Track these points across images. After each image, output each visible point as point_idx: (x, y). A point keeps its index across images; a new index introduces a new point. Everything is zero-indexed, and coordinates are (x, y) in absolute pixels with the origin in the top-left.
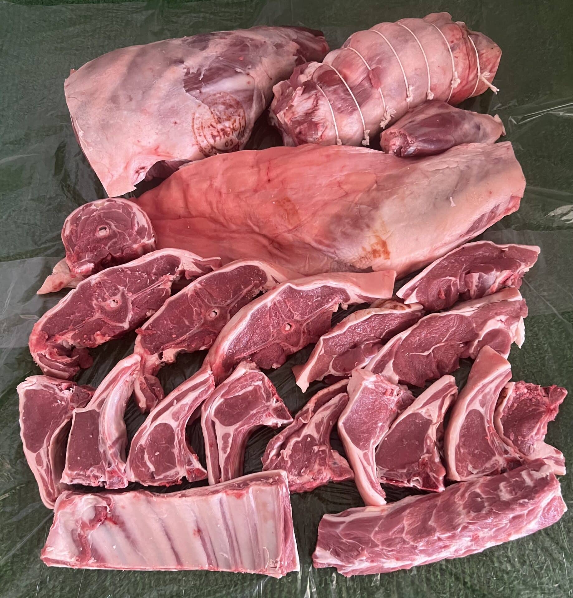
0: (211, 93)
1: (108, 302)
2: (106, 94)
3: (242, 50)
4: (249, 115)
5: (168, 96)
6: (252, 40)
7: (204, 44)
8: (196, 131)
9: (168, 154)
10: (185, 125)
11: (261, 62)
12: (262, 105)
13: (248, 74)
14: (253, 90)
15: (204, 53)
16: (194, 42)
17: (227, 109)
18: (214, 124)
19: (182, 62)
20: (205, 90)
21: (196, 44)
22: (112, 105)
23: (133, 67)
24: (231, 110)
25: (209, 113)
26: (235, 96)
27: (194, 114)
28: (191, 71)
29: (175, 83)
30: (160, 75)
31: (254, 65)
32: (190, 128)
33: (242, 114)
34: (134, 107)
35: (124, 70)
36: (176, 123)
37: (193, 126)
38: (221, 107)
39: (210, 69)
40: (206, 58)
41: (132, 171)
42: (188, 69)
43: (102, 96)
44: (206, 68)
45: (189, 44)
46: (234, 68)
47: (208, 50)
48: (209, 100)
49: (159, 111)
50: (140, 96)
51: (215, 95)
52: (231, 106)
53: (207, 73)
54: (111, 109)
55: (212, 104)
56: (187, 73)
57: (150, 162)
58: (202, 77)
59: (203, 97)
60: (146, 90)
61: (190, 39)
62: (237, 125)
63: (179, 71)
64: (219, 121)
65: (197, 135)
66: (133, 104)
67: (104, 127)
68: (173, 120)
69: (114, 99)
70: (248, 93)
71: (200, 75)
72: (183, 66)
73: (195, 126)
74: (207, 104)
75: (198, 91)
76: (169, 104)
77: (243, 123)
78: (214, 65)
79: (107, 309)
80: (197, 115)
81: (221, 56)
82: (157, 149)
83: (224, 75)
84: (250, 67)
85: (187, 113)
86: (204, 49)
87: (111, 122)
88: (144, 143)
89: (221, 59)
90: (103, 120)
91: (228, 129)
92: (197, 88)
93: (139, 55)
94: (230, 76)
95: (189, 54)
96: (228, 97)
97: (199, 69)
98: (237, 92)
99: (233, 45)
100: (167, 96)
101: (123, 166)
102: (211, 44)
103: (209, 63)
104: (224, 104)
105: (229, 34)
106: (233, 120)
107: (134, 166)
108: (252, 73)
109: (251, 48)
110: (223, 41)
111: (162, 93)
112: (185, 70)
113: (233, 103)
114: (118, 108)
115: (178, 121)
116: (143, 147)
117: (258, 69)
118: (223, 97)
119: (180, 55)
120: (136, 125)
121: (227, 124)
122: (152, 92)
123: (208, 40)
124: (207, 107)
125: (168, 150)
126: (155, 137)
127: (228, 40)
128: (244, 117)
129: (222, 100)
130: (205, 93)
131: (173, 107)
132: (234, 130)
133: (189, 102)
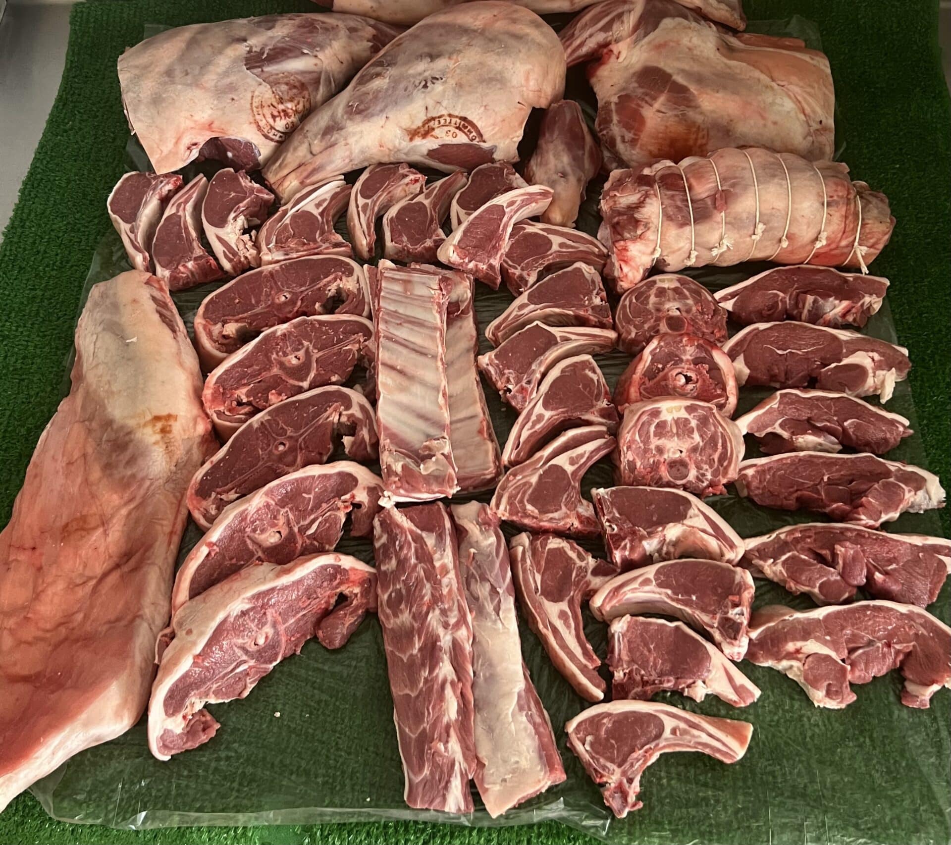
0: (274, 72)
1: (290, 357)
2: (161, 68)
3: (311, 32)
4: (315, 98)
5: (226, 74)
6: (323, 23)
7: (270, 24)
8: (255, 109)
9: (222, 131)
10: (242, 101)
11: (330, 45)
12: (331, 89)
13: (316, 56)
14: (321, 73)
15: (270, 33)
16: (260, 22)
17: (290, 89)
18: (275, 104)
19: (245, 40)
20: (267, 69)
21: (263, 24)
22: (167, 79)
23: (192, 43)
24: (295, 91)
25: (270, 91)
26: (299, 77)
27: (253, 92)
28: (254, 49)
29: (235, 61)
30: (220, 52)
31: (322, 48)
32: (248, 106)
33: (307, 96)
34: (189, 82)
35: (183, 45)
36: (233, 99)
37: (251, 104)
38: (284, 88)
39: (274, 49)
40: (272, 38)
41: (182, 147)
42: (251, 47)
43: (157, 70)
44: (271, 47)
45: (254, 23)
46: (300, 49)
47: (274, 30)
48: (271, 79)
49: (216, 86)
50: (197, 71)
51: (277, 74)
52: (295, 87)
53: (272, 53)
54: (165, 83)
55: (274, 83)
56: (250, 52)
57: (202, 139)
58: (265, 55)
59: (265, 75)
60: (204, 66)
61: (256, 19)
62: (300, 107)
63: (242, 49)
64: (281, 101)
65: (256, 113)
66: (189, 79)
67: (157, 101)
68: (231, 96)
69: (169, 73)
70: (315, 75)
71: (263, 54)
72: (245, 44)
73: (254, 105)
74: (269, 83)
75: (260, 70)
76: (227, 81)
77: (307, 106)
78: (280, 45)
79: (287, 364)
80: (256, 93)
81: (288, 36)
82: (210, 124)
83: (290, 55)
84: (318, 49)
85: (246, 90)
86: (269, 29)
87: (164, 96)
88: (196, 118)
89: (287, 39)
90: (156, 94)
91: (290, 111)
92: (259, 67)
93: (200, 32)
94: (296, 57)
95: (253, 33)
96: (292, 78)
97: (262, 49)
98: (303, 73)
99: (300, 26)
100: (226, 72)
101: (174, 141)
102: (278, 25)
103: (273, 43)
104: (287, 84)
105: (298, 16)
106: (296, 102)
107: (186, 141)
108: (321, 55)
109: (320, 31)
110: (292, 22)
111: (221, 70)
112: (248, 49)
113: (297, 84)
114: (173, 83)
115: (236, 98)
116: (195, 121)
117: (327, 52)
118: (286, 77)
119: (243, 34)
120: (191, 100)
121: (290, 105)
122: (211, 68)
123: (276, 21)
124: (269, 87)
125: (223, 126)
126: (210, 112)
127: (298, 21)
128: (309, 100)
129: (285, 80)
130: (267, 72)
131: (231, 83)
132: (296, 112)
133: (249, 80)
